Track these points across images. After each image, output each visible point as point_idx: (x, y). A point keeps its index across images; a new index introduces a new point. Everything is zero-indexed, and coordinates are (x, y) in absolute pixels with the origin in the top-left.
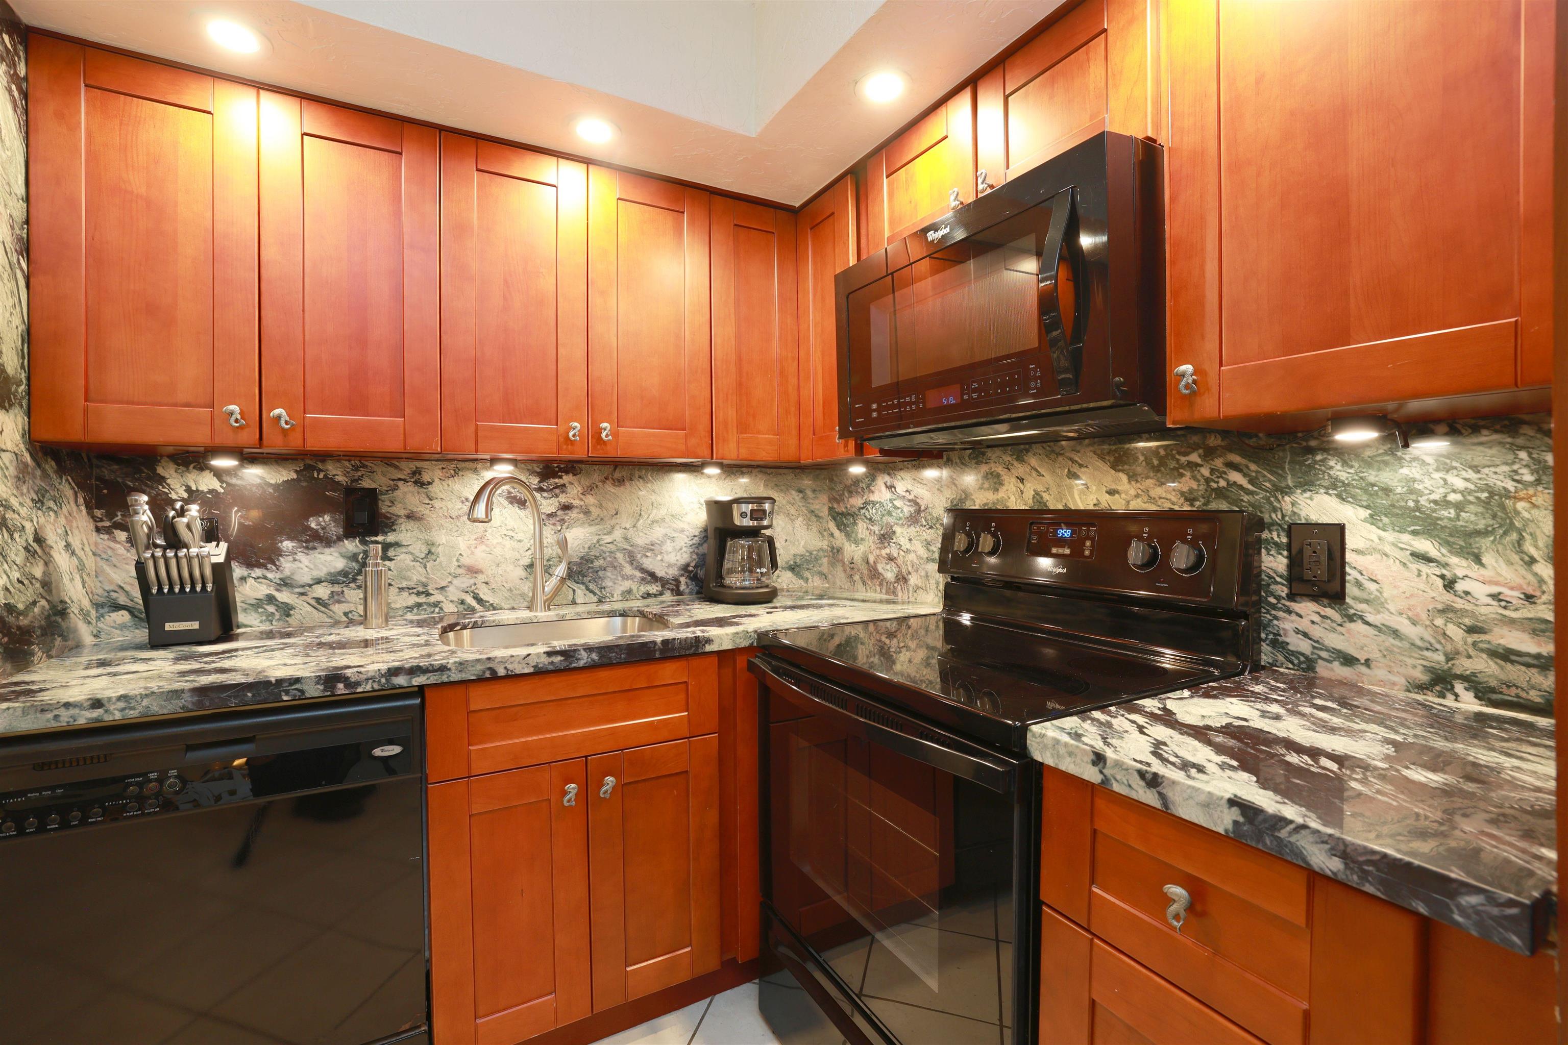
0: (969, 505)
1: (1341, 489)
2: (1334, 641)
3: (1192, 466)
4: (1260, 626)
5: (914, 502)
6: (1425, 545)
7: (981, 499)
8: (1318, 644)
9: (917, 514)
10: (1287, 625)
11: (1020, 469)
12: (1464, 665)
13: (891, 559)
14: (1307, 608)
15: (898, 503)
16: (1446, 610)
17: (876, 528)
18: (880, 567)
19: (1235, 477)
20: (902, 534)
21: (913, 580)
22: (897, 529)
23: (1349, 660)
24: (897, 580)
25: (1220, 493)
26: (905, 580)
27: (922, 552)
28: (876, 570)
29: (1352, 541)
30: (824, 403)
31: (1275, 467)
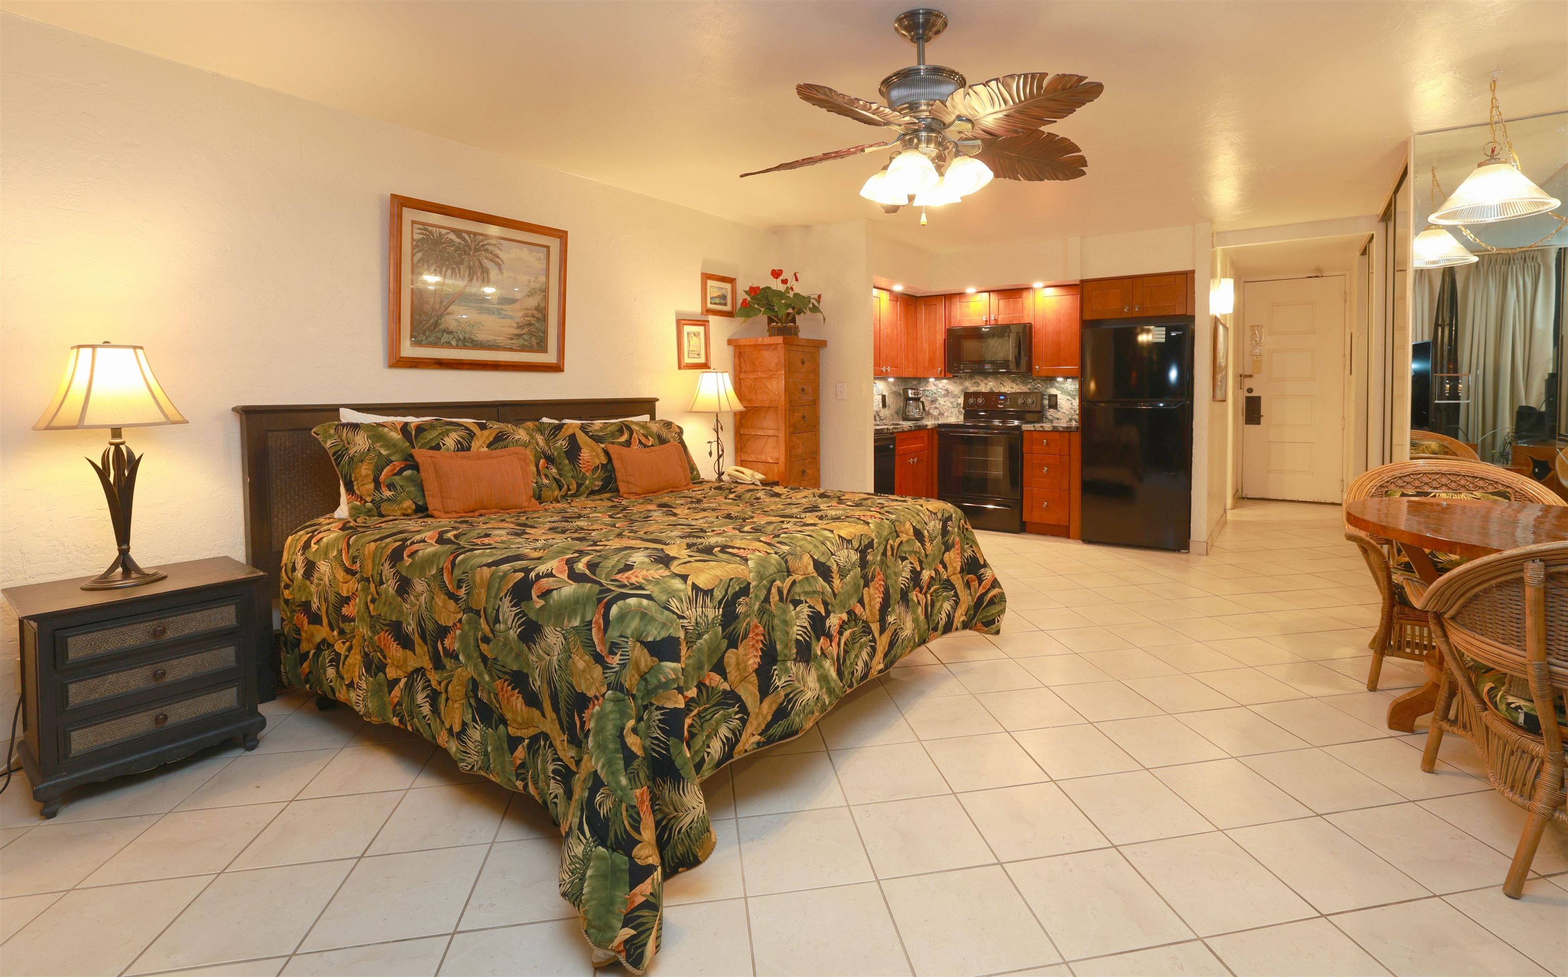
0: (968, 391)
1: (1057, 388)
2: (1056, 416)
3: (1030, 382)
4: (1044, 415)
5: (947, 390)
6: (1069, 398)
7: (972, 389)
8: (1053, 417)
9: (948, 393)
10: (1048, 414)
11: (986, 381)
12: (1074, 417)
13: (936, 408)
14: (1051, 410)
15: (939, 390)
16: (1071, 408)
17: (929, 399)
18: (931, 411)
19: (1039, 385)
20: (941, 401)
21: (946, 414)
22: (939, 399)
23: (1058, 419)
24: (939, 414)
25: (1036, 388)
26: (943, 414)
27: (950, 405)
28: (929, 412)
29: (1058, 397)
30: (929, 360)
31: (1046, 384)
